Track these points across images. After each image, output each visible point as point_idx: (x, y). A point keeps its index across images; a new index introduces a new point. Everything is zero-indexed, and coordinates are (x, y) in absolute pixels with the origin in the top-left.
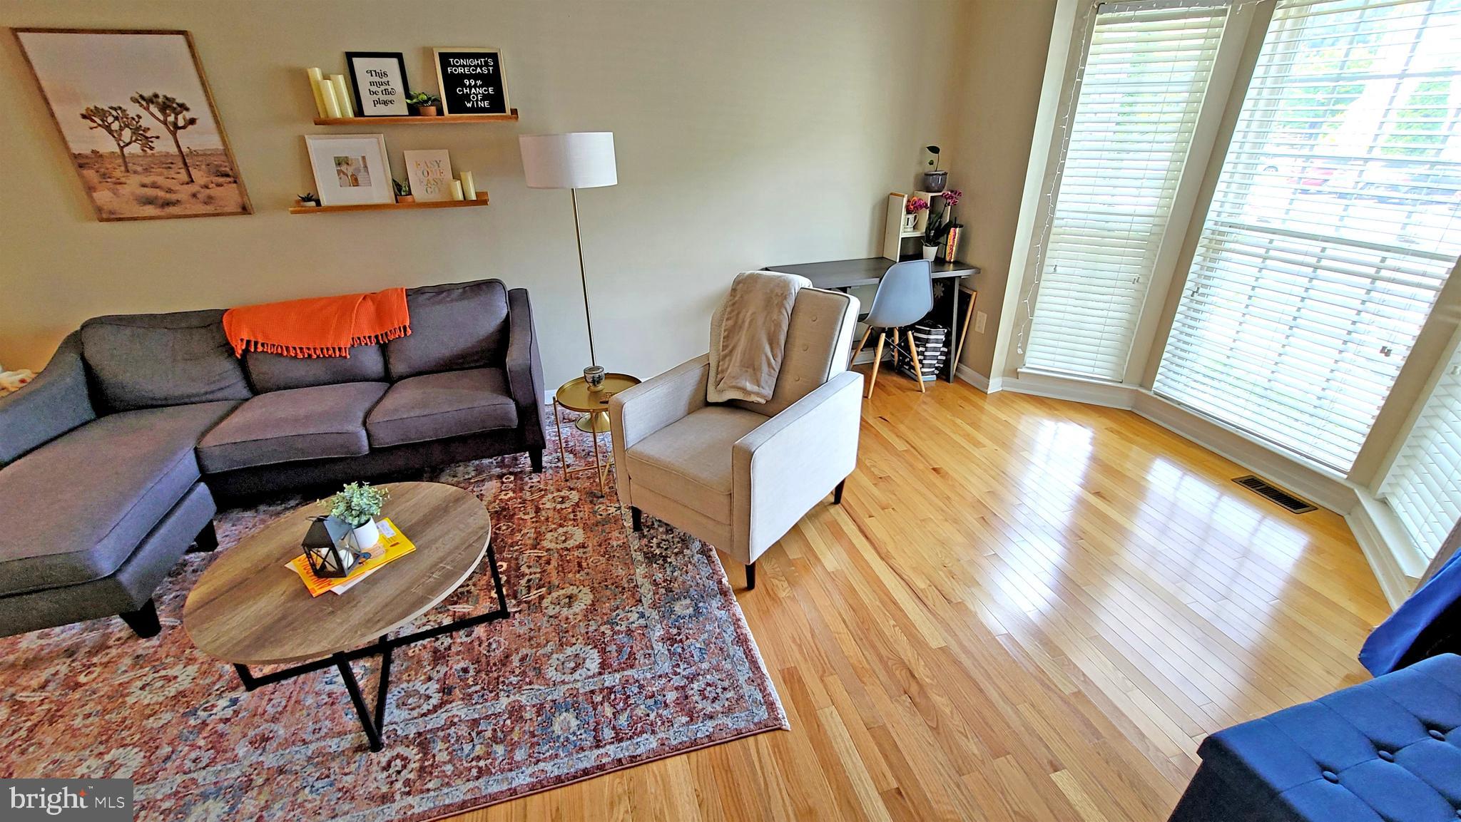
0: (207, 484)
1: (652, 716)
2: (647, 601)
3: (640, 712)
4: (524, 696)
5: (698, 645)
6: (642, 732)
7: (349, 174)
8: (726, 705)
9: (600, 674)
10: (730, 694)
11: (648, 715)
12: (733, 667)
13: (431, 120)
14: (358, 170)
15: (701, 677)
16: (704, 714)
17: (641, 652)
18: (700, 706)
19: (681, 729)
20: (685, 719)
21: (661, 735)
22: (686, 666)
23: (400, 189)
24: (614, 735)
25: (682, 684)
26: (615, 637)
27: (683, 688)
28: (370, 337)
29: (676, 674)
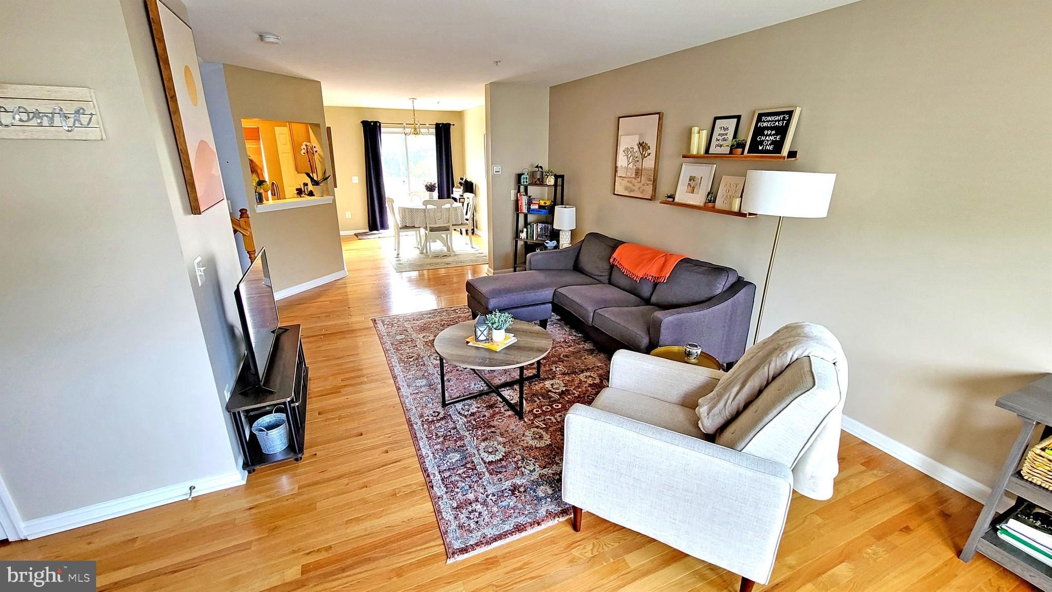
0: (552, 305)
1: (456, 490)
2: (545, 471)
3: (460, 484)
4: (470, 439)
5: (511, 503)
6: (447, 488)
7: (692, 186)
8: (464, 525)
9: (485, 463)
10: (473, 526)
11: (458, 488)
12: (495, 525)
13: (737, 157)
14: (696, 184)
15: (485, 508)
16: (458, 514)
17: (503, 477)
18: (464, 511)
19: (448, 504)
20: (455, 505)
21: (445, 496)
22: (494, 500)
23: (712, 197)
24: (446, 477)
25: (479, 500)
26: (512, 463)
27: (477, 501)
28: (652, 276)
29: (487, 496)
